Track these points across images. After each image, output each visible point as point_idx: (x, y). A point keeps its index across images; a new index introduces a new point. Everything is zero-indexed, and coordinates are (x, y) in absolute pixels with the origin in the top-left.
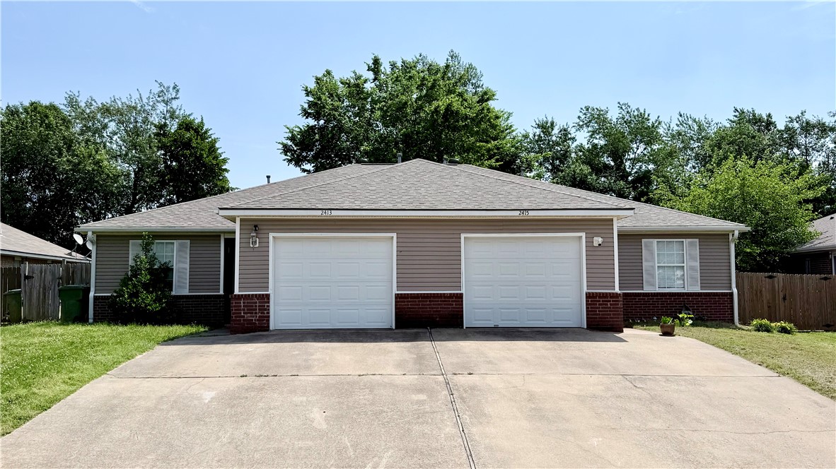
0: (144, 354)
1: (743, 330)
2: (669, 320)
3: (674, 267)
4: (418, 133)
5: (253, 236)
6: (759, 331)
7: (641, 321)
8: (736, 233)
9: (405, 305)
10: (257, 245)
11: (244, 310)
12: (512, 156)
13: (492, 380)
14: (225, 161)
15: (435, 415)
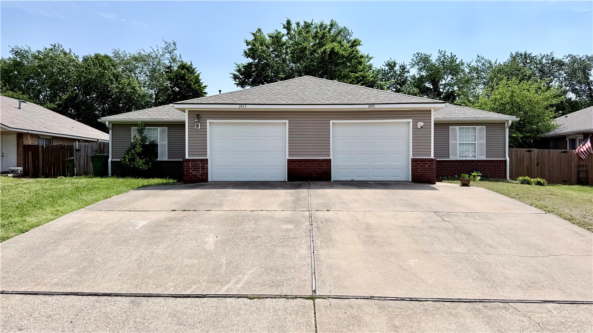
0: (120, 195)
1: (513, 183)
2: (467, 176)
3: (469, 144)
4: (314, 66)
5: (196, 122)
6: (523, 184)
7: (447, 177)
8: (510, 122)
9: (294, 166)
10: (199, 128)
11: (192, 169)
12: (372, 82)
13: (343, 216)
15: (295, 240)
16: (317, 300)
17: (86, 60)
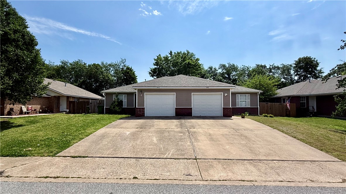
0: (114, 122)
1: (261, 116)
2: (244, 114)
3: (244, 101)
6: (265, 117)
7: (236, 114)
8: (259, 93)
9: (178, 110)
10: (142, 96)
11: (139, 111)
13: (200, 130)
14: (137, 76)
16: (197, 160)
17: (89, 66)
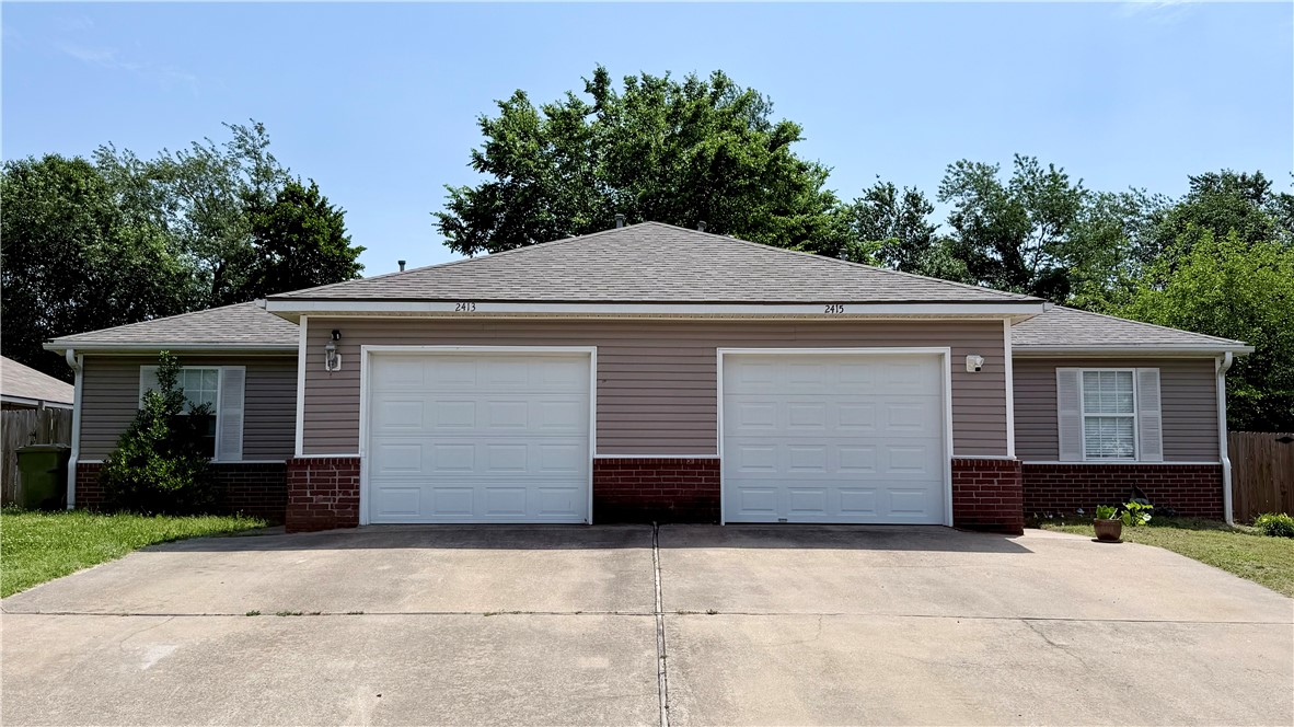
0: (96, 566)
1: (1243, 532)
2: (1111, 513)
3: (1115, 417)
4: (669, 195)
5: (329, 351)
6: (1273, 534)
7: (1055, 516)
8: (1229, 358)
9: (612, 480)
10: (339, 368)
11: (311, 487)
12: (832, 243)
13: (756, 629)
17: (19, 172)
